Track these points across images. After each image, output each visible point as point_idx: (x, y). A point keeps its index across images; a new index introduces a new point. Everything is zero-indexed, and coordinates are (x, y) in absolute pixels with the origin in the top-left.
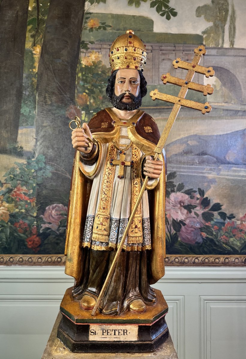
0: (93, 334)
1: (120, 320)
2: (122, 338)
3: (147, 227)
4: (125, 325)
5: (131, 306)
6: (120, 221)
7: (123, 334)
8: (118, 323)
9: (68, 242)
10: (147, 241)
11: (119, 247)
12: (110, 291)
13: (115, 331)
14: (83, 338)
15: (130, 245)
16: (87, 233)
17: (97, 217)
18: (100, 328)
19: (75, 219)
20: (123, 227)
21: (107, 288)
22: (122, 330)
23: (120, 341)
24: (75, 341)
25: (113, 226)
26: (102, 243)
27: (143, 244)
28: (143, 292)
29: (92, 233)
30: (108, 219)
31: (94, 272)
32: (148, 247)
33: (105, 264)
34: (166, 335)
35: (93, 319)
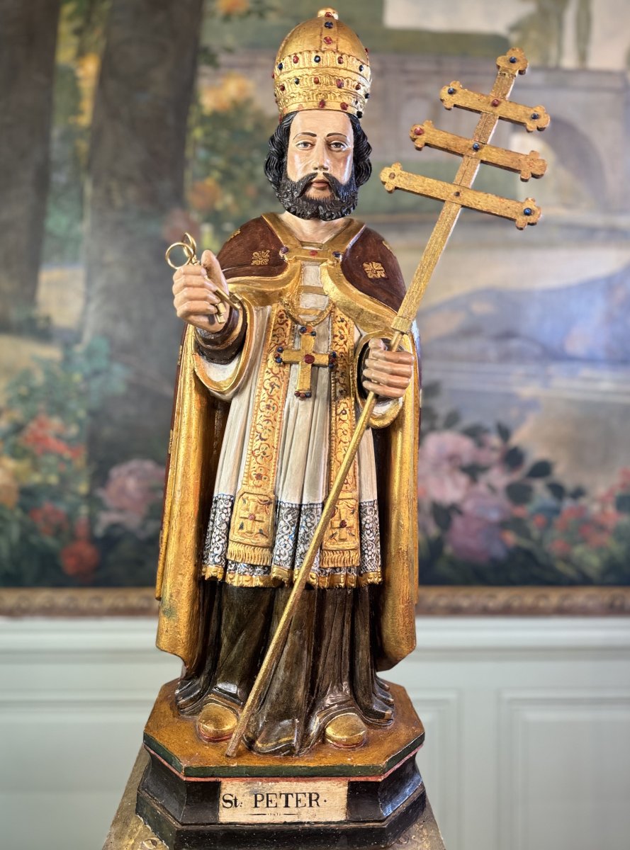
0: (229, 804)
1: (301, 767)
2: (307, 815)
3: (371, 525)
4: (314, 781)
5: (329, 731)
6: (300, 510)
7: (308, 805)
8: (294, 777)
9: (164, 564)
10: (371, 560)
11: (298, 578)
12: (274, 692)
13: (287, 795)
14: (205, 816)
15: (328, 571)
16: (213, 541)
17: (241, 500)
18: (249, 790)
19: (183, 504)
20: (309, 525)
21: (268, 684)
22: (305, 794)
23: (301, 823)
24: (183, 824)
25: (282, 523)
26: (254, 567)
27: (361, 570)
28: (360, 694)
29: (227, 542)
30: (269, 504)
31: (233, 641)
32: (374, 577)
33: (262, 621)
34: (420, 803)
35: (229, 768)
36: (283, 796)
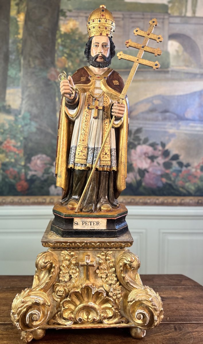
0: (76, 224)
1: (94, 215)
2: (96, 227)
3: (114, 155)
4: (98, 219)
5: (102, 208)
6: (94, 149)
7: (96, 225)
8: (93, 217)
9: (58, 165)
10: (114, 164)
12: (87, 197)
13: (91, 222)
14: (70, 227)
15: (102, 166)
16: (71, 158)
17: (78, 147)
18: (81, 221)
19: (62, 148)
20: (97, 153)
21: (86, 195)
22: (95, 222)
23: (94, 230)
24: (64, 229)
25: (89, 152)
26: (82, 164)
27: (111, 166)
28: (110, 200)
29: (75, 158)
30: (86, 148)
31: (76, 185)
32: (114, 168)
33: (84, 179)
34: (126, 229)
35: (76, 215)
36: (90, 222)
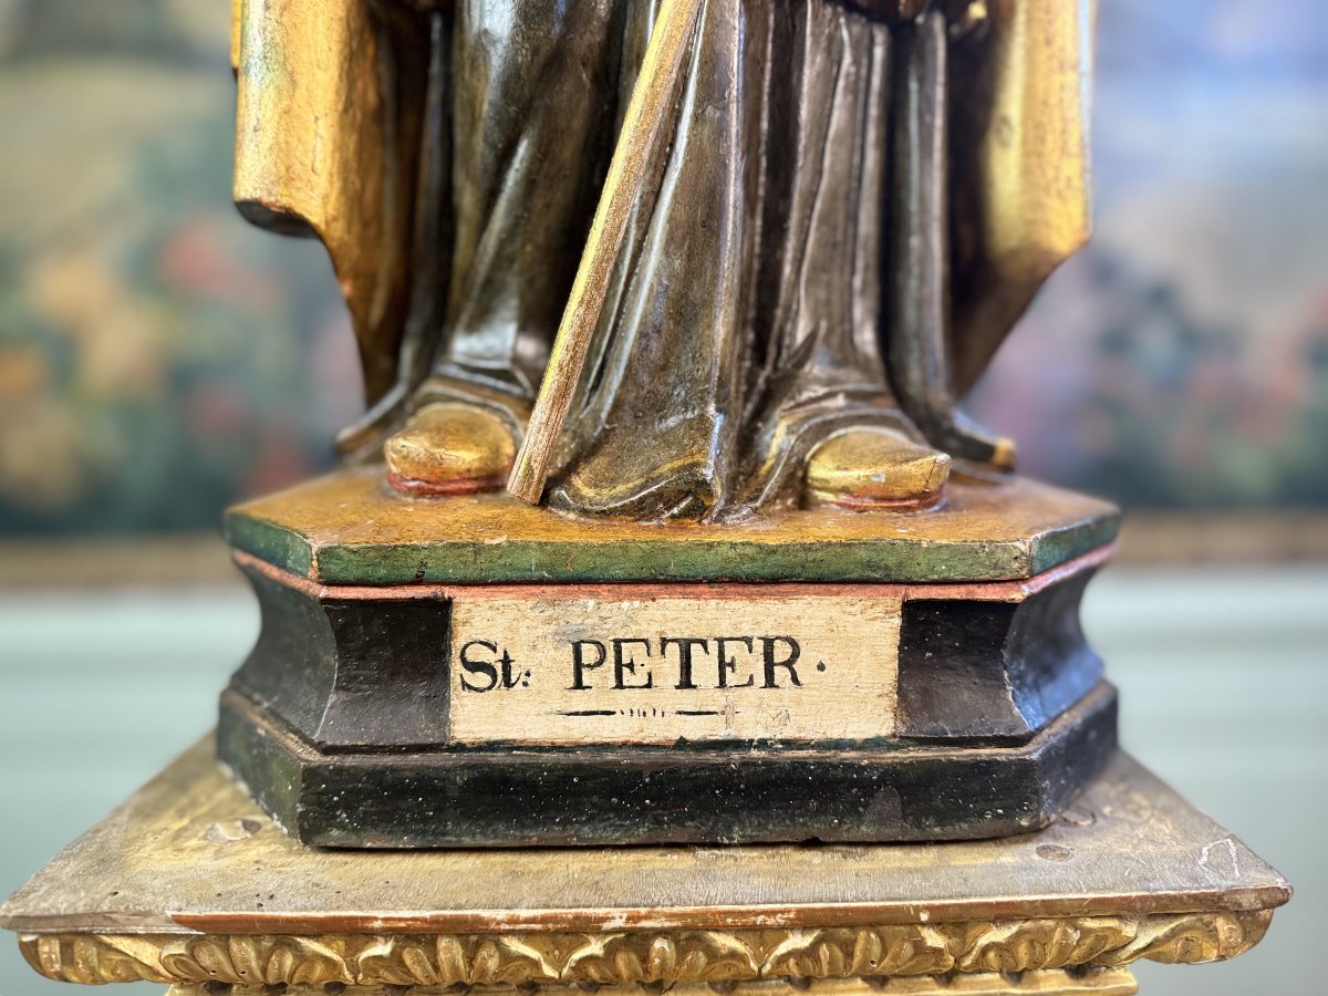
0: (482, 679)
1: (733, 546)
2: (757, 717)
4: (782, 596)
5: (821, 470)
7: (760, 680)
8: (711, 582)
12: (633, 331)
13: (686, 647)
14: (407, 724)
18: (553, 628)
22: (748, 640)
23: (737, 744)
24: (328, 750)
35: (478, 548)
36: (673, 650)
